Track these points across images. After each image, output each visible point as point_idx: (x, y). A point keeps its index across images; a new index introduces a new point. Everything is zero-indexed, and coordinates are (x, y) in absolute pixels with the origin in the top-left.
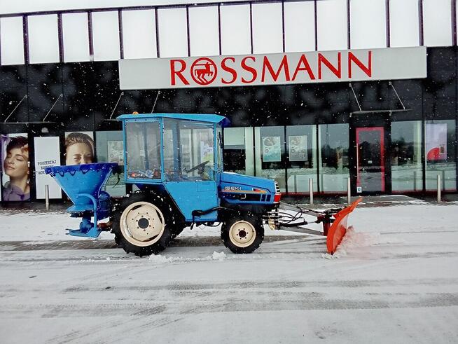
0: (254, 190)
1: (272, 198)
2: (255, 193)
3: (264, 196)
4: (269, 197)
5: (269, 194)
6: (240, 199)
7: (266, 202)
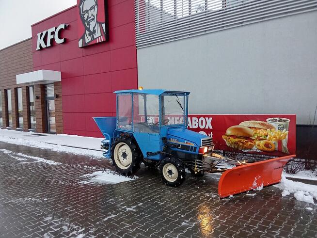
0: (186, 143)
1: (197, 150)
2: (187, 144)
3: (192, 147)
4: (195, 148)
5: (196, 146)
6: (177, 148)
7: (193, 152)
